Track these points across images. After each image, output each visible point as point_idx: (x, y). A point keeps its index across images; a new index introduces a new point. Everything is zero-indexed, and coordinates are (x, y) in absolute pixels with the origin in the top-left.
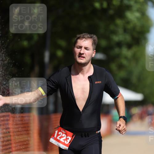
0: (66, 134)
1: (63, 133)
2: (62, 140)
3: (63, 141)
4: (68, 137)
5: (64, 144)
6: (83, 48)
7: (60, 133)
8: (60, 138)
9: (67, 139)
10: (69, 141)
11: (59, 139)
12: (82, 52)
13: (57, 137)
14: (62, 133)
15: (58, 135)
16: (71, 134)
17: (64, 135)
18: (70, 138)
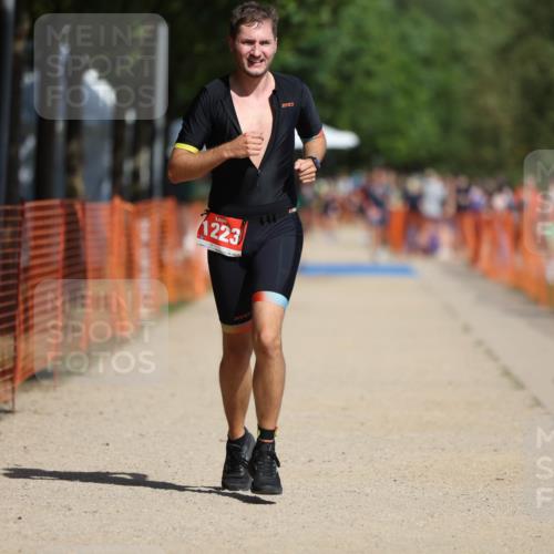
0: (227, 224)
1: (220, 224)
2: (222, 238)
3: (226, 241)
4: (234, 230)
5: (229, 246)
6: (257, 44)
7: (213, 225)
8: (218, 234)
9: (232, 234)
10: (237, 237)
11: (216, 237)
12: (257, 53)
13: (209, 233)
14: (218, 225)
15: (211, 230)
16: (239, 222)
17: (223, 228)
18: (238, 231)
